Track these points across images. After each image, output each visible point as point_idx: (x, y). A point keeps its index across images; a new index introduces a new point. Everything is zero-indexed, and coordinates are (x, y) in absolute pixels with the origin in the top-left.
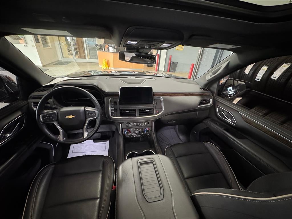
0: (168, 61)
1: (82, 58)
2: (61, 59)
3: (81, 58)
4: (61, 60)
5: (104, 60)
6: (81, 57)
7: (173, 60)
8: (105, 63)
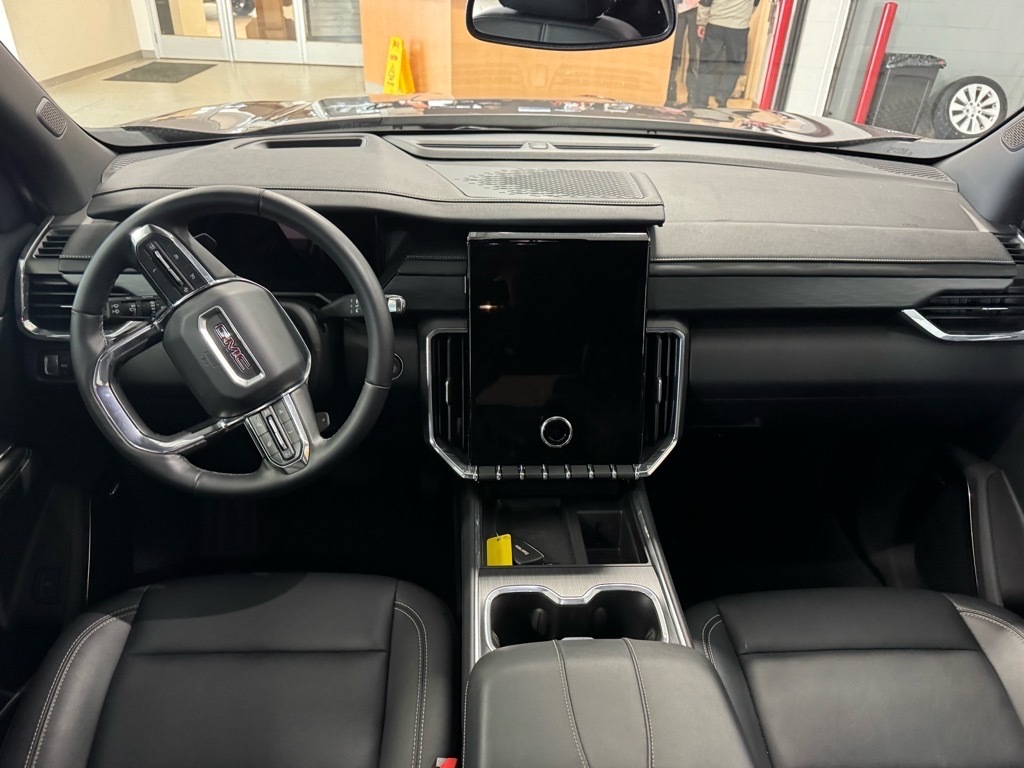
0: (861, 50)
1: (268, 33)
2: (151, 47)
3: (263, 37)
4: (153, 52)
5: (395, 44)
6: (261, 31)
7: (902, 43)
8: (398, 65)
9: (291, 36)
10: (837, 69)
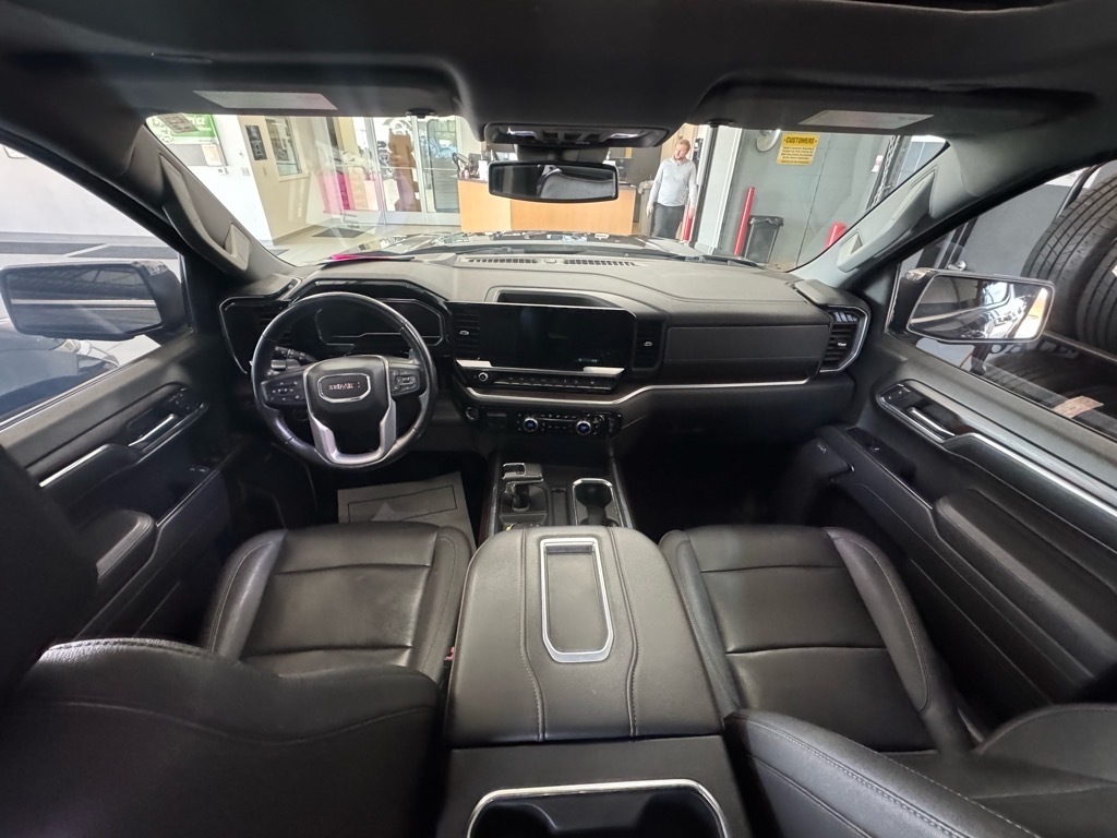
2: (338, 217)
9: (419, 210)
10: (724, 225)
